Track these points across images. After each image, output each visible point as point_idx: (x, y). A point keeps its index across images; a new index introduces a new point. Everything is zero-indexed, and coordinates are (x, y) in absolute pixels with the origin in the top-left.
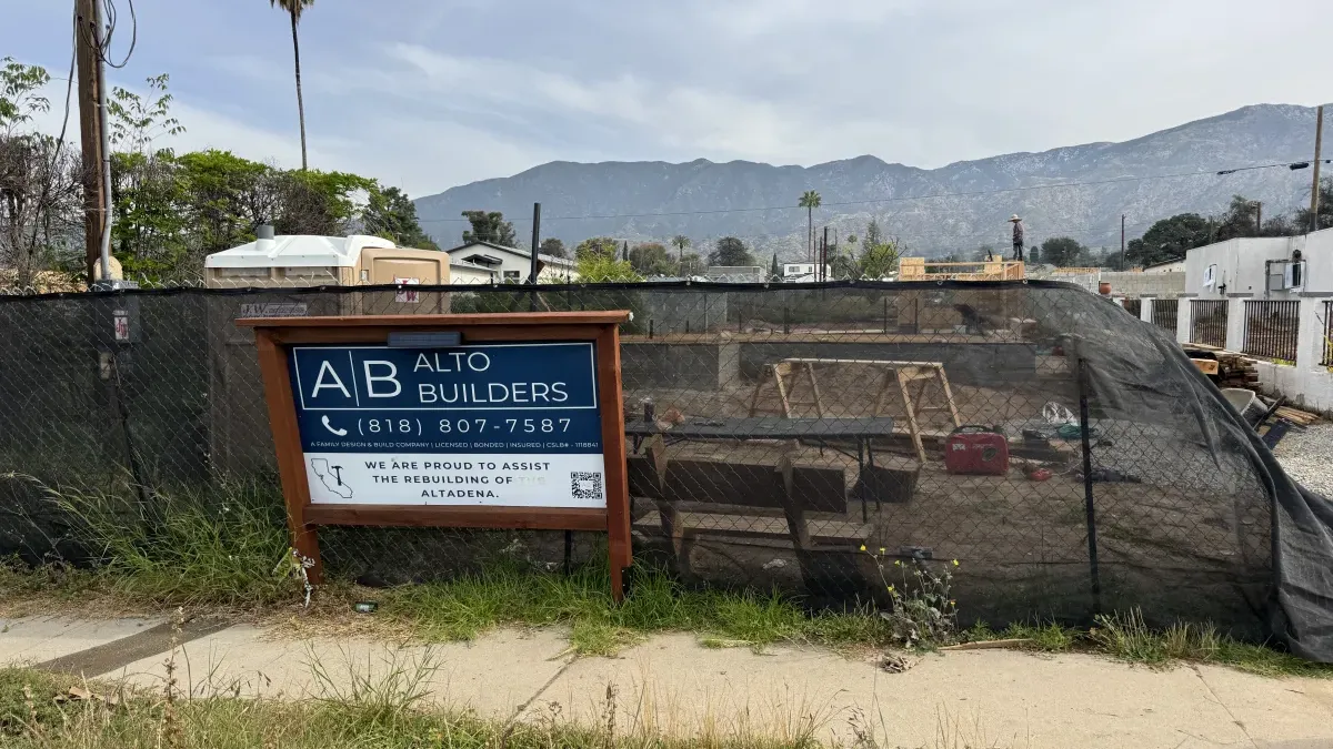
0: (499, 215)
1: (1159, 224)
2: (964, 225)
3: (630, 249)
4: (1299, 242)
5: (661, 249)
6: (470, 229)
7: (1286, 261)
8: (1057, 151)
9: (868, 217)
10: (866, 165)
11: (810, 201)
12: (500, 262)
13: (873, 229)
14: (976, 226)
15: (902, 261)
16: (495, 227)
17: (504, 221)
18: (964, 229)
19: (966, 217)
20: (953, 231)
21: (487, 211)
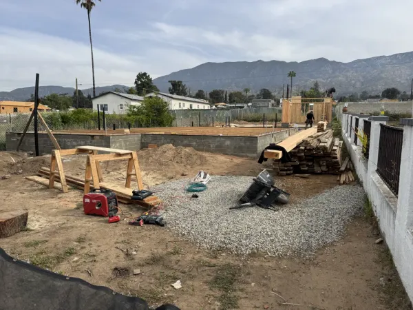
0: (181, 82)
2: (358, 83)
3: (228, 93)
5: (240, 93)
6: (171, 86)
8: (396, 55)
10: (322, 61)
11: (292, 75)
14: (362, 84)
16: (180, 86)
17: (183, 84)
18: (358, 85)
19: (359, 80)
20: (354, 86)
21: (177, 81)
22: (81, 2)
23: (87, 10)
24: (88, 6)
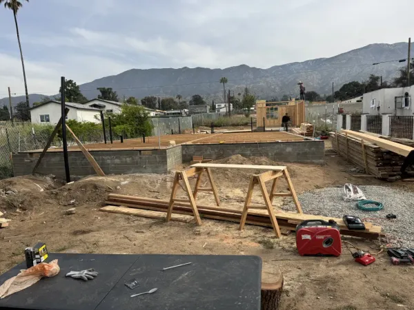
0: (111, 89)
1: (345, 85)
2: (277, 88)
3: (161, 100)
4: (407, 89)
5: (172, 100)
6: (100, 94)
7: (402, 97)
8: (307, 61)
9: (245, 86)
10: (243, 68)
11: (224, 81)
12: (105, 107)
13: (246, 90)
14: (281, 88)
15: (257, 102)
16: (110, 93)
17: (113, 91)
18: (277, 89)
19: (278, 85)
20: (274, 90)
21: (106, 87)
22: (5, 2)
23: (12, 11)
24: (14, 6)
